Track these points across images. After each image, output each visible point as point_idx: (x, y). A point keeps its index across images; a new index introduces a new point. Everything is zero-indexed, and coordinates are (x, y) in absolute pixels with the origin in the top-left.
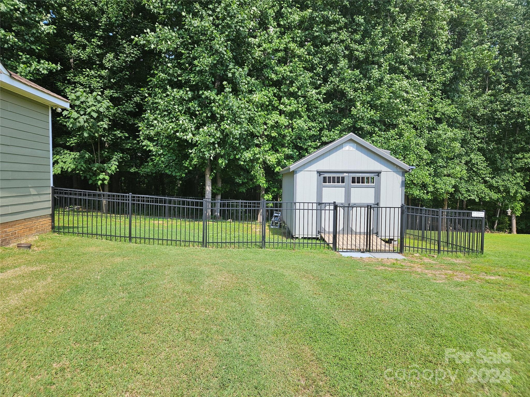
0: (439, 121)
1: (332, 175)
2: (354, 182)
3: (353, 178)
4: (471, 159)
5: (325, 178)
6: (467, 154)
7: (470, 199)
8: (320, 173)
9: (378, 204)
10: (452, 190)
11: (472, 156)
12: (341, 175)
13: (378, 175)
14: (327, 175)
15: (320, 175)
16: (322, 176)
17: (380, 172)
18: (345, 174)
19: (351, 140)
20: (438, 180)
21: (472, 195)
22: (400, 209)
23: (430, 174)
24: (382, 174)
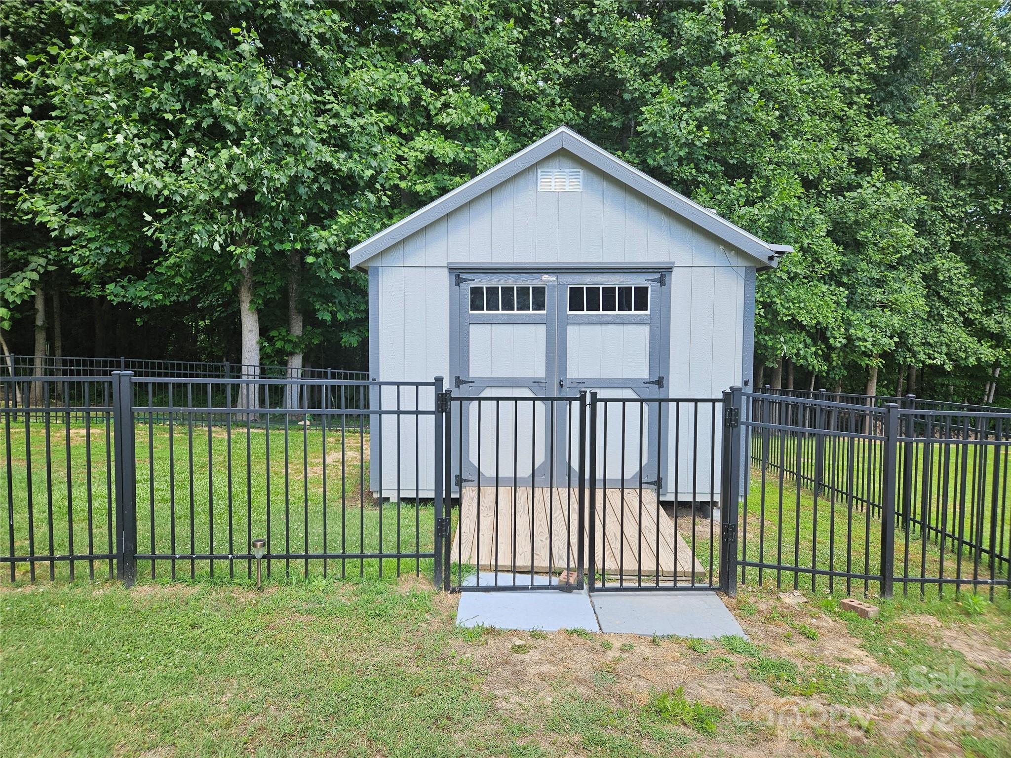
0: (862, 166)
1: (500, 282)
2: (576, 304)
3: (576, 293)
4: (936, 270)
5: (476, 292)
6: (928, 256)
7: (931, 366)
8: (458, 273)
9: (660, 382)
10: (889, 344)
11: (938, 261)
12: (530, 282)
13: (662, 281)
14: (484, 282)
15: (459, 281)
16: (467, 287)
17: (669, 269)
18: (546, 277)
19: (563, 154)
20: (855, 317)
21: (936, 355)
22: (719, 406)
23: (837, 303)
24: (677, 279)
